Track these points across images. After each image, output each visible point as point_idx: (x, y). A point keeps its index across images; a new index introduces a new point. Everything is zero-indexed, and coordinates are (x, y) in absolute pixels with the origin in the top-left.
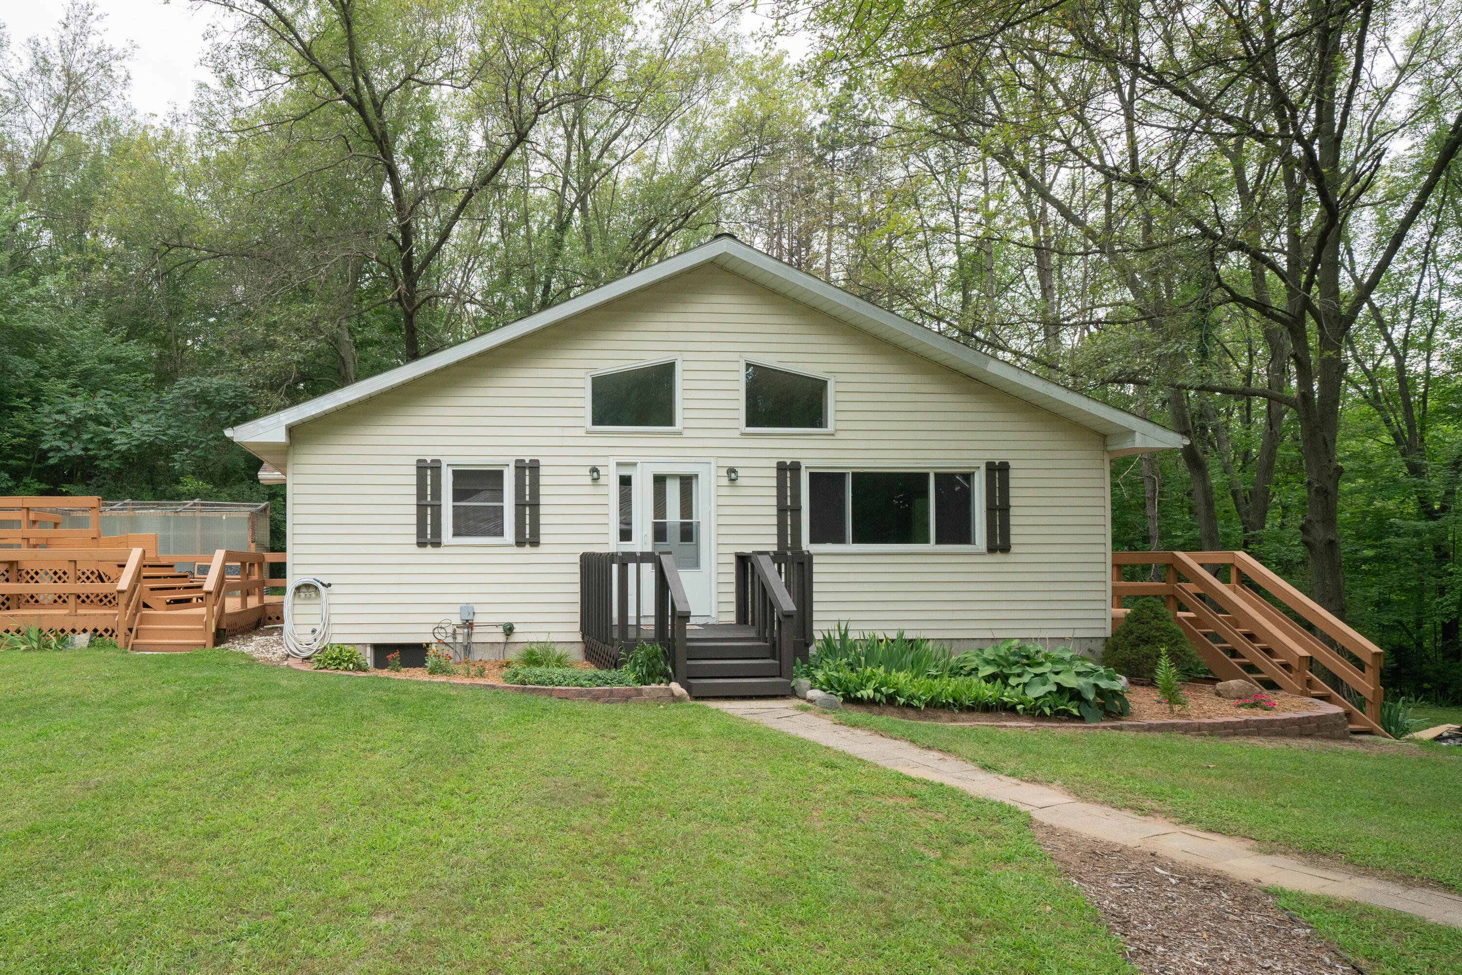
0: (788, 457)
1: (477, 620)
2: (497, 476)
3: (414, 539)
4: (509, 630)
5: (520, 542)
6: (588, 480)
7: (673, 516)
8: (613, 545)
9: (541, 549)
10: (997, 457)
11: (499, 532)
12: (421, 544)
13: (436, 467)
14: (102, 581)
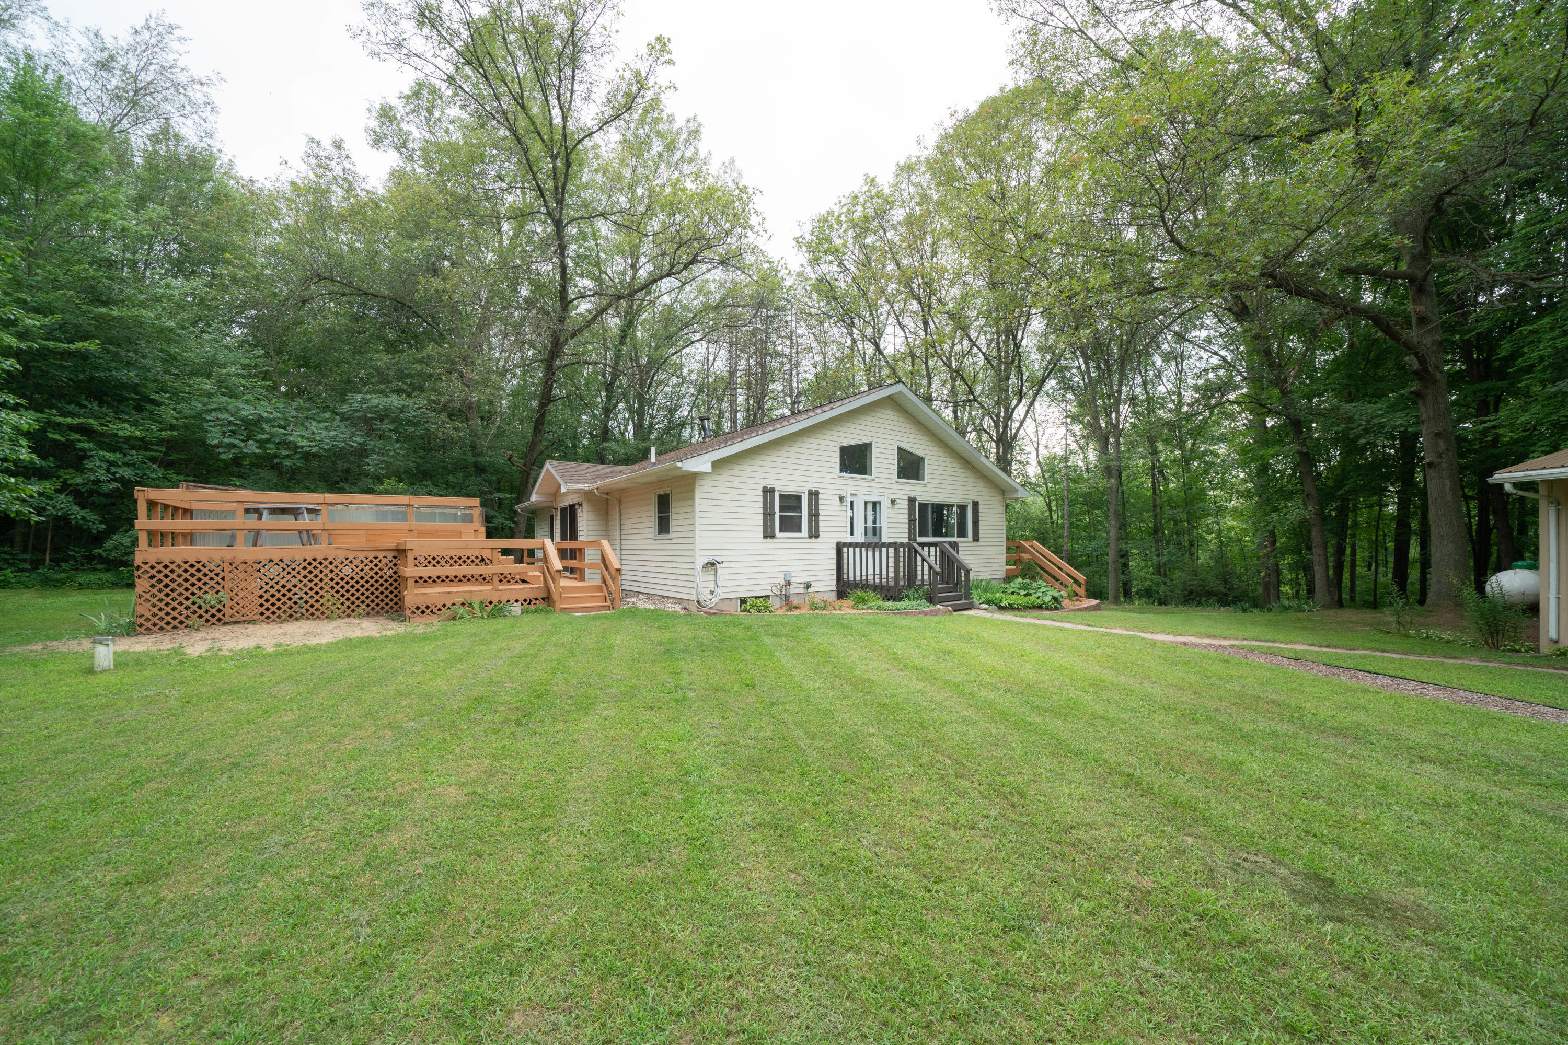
0: (912, 494)
1: (793, 580)
2: (798, 498)
3: (761, 534)
4: (808, 586)
5: (810, 537)
6: (838, 502)
7: (870, 524)
8: (849, 539)
9: (819, 540)
10: (976, 498)
11: (799, 530)
12: (765, 537)
13: (772, 491)
14: (486, 564)
